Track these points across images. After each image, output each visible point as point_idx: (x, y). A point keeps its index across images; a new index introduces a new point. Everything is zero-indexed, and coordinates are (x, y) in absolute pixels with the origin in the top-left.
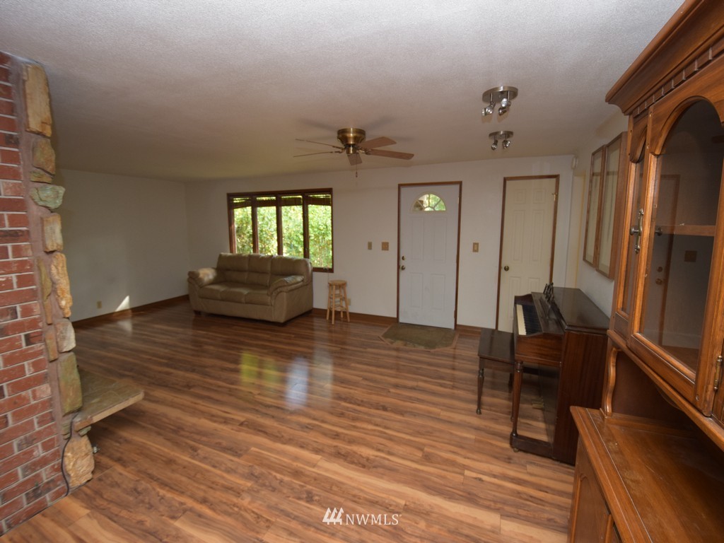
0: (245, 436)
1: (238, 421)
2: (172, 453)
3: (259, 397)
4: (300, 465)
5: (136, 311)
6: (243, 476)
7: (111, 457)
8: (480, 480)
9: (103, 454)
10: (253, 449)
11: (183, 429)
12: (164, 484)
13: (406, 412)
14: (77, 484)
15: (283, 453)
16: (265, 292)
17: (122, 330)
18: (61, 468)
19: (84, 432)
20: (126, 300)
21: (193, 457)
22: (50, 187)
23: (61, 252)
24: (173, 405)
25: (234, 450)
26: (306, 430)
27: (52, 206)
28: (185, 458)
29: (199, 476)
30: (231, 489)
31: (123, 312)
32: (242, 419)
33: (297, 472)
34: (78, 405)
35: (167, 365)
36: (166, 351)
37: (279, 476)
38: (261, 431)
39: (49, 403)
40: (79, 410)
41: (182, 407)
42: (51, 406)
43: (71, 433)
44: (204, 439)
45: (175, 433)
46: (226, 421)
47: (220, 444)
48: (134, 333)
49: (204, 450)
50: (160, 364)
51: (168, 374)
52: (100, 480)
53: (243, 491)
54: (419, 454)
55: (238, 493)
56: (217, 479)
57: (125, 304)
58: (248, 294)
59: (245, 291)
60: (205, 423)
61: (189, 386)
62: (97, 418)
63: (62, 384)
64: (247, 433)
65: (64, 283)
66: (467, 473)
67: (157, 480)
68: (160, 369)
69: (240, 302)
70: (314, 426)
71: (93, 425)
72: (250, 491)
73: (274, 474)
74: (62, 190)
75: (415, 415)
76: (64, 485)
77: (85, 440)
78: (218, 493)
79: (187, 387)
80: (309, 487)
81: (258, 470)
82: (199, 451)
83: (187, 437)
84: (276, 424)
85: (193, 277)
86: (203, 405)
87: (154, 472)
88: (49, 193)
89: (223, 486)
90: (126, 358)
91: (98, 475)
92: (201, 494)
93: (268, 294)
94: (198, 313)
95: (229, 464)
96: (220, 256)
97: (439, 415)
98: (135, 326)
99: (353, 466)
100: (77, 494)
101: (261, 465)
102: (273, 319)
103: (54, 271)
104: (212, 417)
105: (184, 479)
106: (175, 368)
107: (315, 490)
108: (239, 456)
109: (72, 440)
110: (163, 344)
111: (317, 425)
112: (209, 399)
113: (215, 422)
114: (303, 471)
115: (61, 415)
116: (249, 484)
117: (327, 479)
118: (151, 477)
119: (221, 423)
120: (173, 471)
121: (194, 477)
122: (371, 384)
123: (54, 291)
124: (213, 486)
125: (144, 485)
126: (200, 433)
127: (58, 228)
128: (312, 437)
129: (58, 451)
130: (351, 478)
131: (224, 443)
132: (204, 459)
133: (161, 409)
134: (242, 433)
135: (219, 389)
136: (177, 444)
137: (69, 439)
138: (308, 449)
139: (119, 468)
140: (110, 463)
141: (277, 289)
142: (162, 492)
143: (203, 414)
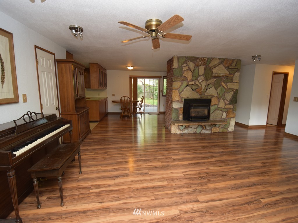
8: (90, 153)
13: (116, 163)
54: (108, 153)
66: (94, 153)
75: (112, 163)
97: (101, 167)
122: (141, 171)
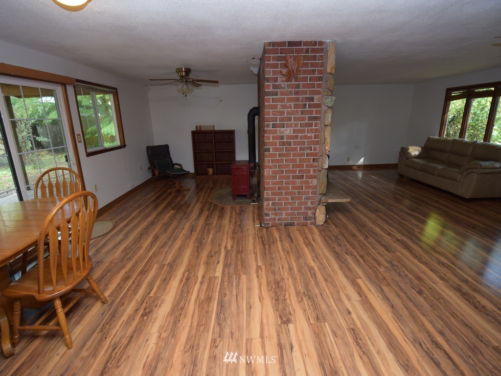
0: (396, 245)
1: (397, 238)
2: (356, 233)
3: (417, 233)
4: (424, 276)
5: (365, 167)
6: (386, 260)
7: (332, 222)
9: (330, 219)
10: (398, 253)
11: (366, 227)
12: (348, 241)
14: (318, 224)
15: (417, 266)
16: (457, 170)
17: (357, 175)
18: (314, 214)
19: (324, 204)
20: (362, 160)
21: (365, 239)
22: (330, 97)
23: (330, 126)
24: (365, 215)
25: (388, 249)
26: (442, 265)
27: (330, 105)
28: (361, 238)
29: (364, 247)
30: (377, 261)
31: (359, 166)
32: (399, 238)
33: (420, 278)
34: (325, 192)
35: (370, 197)
36: (373, 191)
37: (406, 272)
38: (409, 249)
39: (315, 187)
40: (325, 195)
41: (369, 218)
42: (316, 188)
43: (320, 202)
44: (373, 235)
45: (361, 226)
46: (389, 234)
47: (381, 241)
48: (362, 178)
49: (371, 239)
50: (367, 196)
51: (370, 201)
52: (326, 227)
53: (382, 265)
55: (379, 265)
56: (372, 254)
57: (361, 161)
58: (441, 169)
59: (440, 167)
60: (378, 230)
61: (377, 211)
62: (330, 201)
63: (321, 181)
64: (399, 245)
65: (328, 140)
67: (346, 238)
68: (366, 198)
69: (433, 174)
70: (451, 267)
71: (328, 203)
72: (385, 267)
73: (404, 270)
74: (334, 98)
76: (314, 221)
77: (324, 208)
78: (370, 258)
79: (376, 211)
80: (423, 288)
81: (395, 263)
82: (369, 239)
83: (366, 231)
84: (420, 251)
85: (404, 151)
86: (380, 222)
87: (346, 235)
88: (329, 100)
89: (373, 257)
90: (352, 188)
91: (325, 225)
92: (362, 254)
93: (459, 173)
94: (401, 176)
95: (381, 252)
96: (429, 138)
98: (363, 174)
99: (467, 302)
100: (317, 226)
101: (399, 262)
102: (458, 193)
103: (326, 134)
104: (383, 229)
105: (357, 244)
106: (373, 200)
107: (426, 291)
108: (388, 251)
109: (320, 205)
110: (373, 187)
111: (453, 268)
112: (386, 221)
113: (384, 232)
114: (425, 280)
115: (318, 193)
116: (387, 265)
117: (439, 294)
118: (344, 236)
119: (386, 234)
120: (354, 239)
121: (362, 246)
123: (324, 142)
124: (369, 254)
125: (340, 237)
126: (373, 232)
127: (330, 115)
128: (443, 270)
129: (314, 207)
130: (459, 305)
131: (383, 243)
132: (370, 243)
133: (359, 215)
134: (396, 244)
135: (394, 219)
136: (360, 231)
137: (319, 204)
138: (435, 274)
139: (334, 227)
140: (331, 223)
141: (469, 169)
142: (346, 243)
143: (379, 226)
